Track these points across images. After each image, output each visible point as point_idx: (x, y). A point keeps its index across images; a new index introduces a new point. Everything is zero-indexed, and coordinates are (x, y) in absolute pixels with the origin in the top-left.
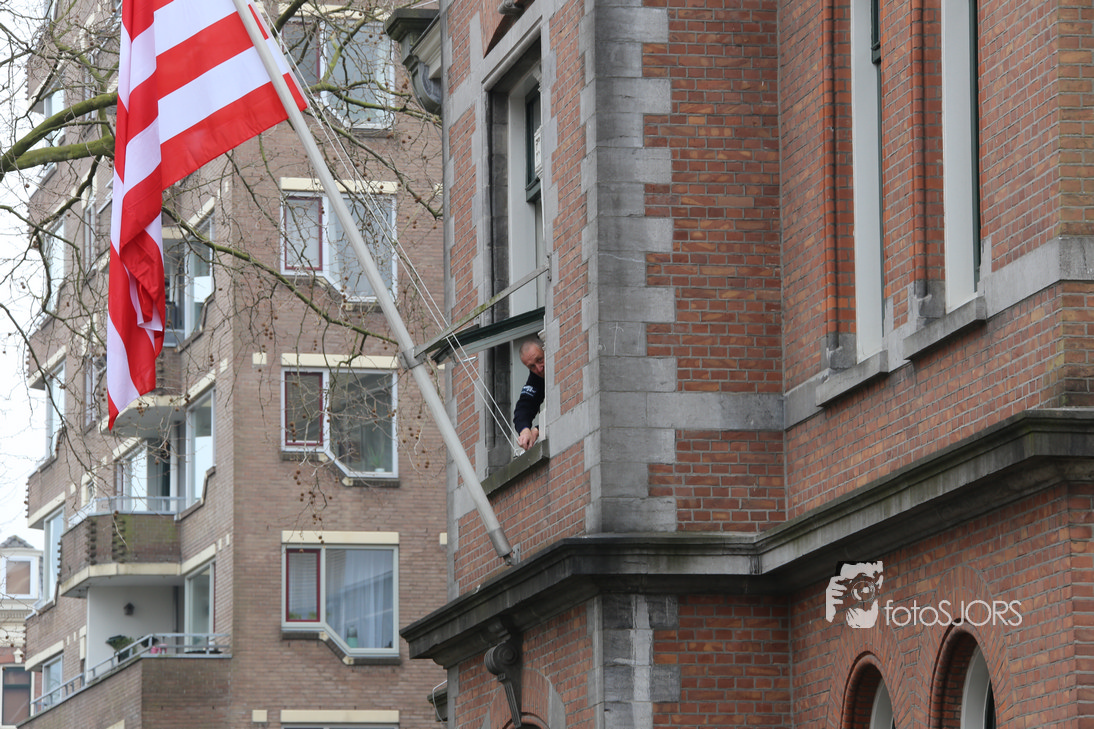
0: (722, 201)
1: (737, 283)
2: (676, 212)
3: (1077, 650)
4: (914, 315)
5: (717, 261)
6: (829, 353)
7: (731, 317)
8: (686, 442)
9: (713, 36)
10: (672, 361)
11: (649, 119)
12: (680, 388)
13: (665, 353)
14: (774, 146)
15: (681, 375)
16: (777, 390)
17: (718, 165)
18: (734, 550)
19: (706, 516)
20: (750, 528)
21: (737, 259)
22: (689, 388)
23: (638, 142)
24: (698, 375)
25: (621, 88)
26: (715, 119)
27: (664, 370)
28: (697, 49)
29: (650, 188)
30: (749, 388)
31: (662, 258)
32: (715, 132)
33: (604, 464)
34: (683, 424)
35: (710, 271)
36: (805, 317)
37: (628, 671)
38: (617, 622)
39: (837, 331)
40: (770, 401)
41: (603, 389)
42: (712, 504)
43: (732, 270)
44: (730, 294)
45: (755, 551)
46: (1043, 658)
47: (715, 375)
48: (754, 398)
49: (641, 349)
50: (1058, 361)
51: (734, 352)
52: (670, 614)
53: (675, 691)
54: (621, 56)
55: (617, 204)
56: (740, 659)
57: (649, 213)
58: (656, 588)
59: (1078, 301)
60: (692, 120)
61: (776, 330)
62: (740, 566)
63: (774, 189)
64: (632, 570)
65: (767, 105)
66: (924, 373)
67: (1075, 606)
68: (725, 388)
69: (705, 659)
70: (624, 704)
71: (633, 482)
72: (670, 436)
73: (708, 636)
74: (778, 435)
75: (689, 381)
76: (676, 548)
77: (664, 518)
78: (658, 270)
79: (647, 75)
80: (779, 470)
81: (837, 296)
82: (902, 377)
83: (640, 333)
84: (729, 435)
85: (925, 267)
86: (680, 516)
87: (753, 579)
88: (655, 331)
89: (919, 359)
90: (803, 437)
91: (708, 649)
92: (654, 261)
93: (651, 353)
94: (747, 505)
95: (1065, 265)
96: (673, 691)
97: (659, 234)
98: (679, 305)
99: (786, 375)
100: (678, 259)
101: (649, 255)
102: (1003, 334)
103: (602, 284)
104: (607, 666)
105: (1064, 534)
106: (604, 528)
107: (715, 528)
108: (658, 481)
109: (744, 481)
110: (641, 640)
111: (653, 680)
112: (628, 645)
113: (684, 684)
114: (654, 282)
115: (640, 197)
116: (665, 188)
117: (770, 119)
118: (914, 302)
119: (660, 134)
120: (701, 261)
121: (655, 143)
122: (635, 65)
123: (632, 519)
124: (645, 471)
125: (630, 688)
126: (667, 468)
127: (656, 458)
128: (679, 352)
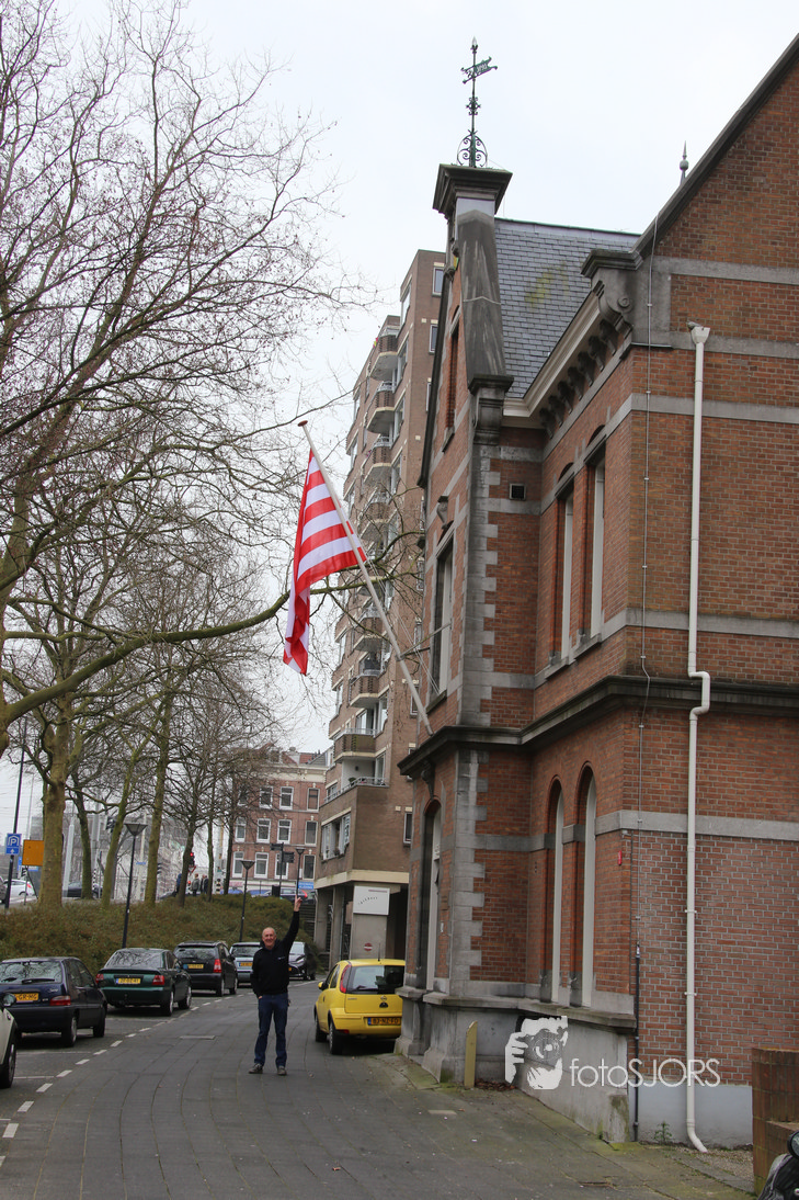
0: (515, 599)
1: (519, 631)
2: (497, 602)
3: (625, 772)
4: (578, 642)
5: (512, 622)
6: (550, 658)
7: (516, 644)
8: (496, 691)
9: (515, 536)
10: (492, 660)
11: (488, 566)
12: (495, 671)
13: (490, 657)
14: (536, 580)
15: (495, 665)
16: (533, 673)
17: (515, 586)
18: (511, 734)
19: (502, 721)
20: (519, 726)
21: (520, 622)
22: (498, 671)
23: (483, 575)
24: (502, 666)
25: (478, 554)
26: (514, 567)
27: (489, 663)
28: (508, 541)
29: (487, 592)
30: (521, 672)
31: (491, 620)
32: (514, 573)
33: (463, 698)
34: (495, 685)
35: (509, 626)
36: (544, 645)
37: (468, 779)
38: (465, 760)
39: (554, 650)
40: (530, 678)
41: (465, 670)
42: (504, 716)
43: (518, 626)
44: (517, 635)
45: (520, 735)
46: (613, 776)
47: (509, 666)
48: (524, 676)
49: (480, 654)
50: (624, 657)
51: (517, 658)
52: (486, 759)
53: (486, 788)
54: (479, 541)
55: (474, 598)
56: (513, 777)
57: (486, 602)
58: (480, 748)
59: (632, 634)
60: (505, 568)
61: (534, 650)
62: (513, 741)
63: (536, 596)
64: (471, 740)
65: (535, 563)
66: (580, 665)
67: (625, 755)
68: (512, 672)
69: (498, 776)
70: (466, 792)
71: (474, 706)
72: (490, 689)
73: (500, 767)
74: (532, 691)
75: (498, 668)
76: (489, 732)
77: (486, 720)
78: (489, 624)
79: (488, 550)
80: (531, 704)
81: (555, 636)
82: (573, 666)
83: (480, 648)
84: (513, 690)
85: (583, 624)
86: (492, 720)
87: (519, 746)
88: (486, 648)
89: (579, 659)
90: (540, 692)
91: (500, 773)
92: (487, 621)
93: (484, 656)
94: (518, 717)
95: (628, 619)
96: (485, 788)
97: (490, 611)
98: (496, 638)
99: (537, 668)
100: (497, 621)
101: (485, 618)
102: (606, 648)
103: (467, 629)
104: (460, 777)
105: (622, 726)
106: (462, 723)
107: (505, 726)
108: (484, 706)
109: (519, 708)
110: (474, 768)
111: (477, 783)
112: (468, 770)
113: (490, 785)
114: (487, 629)
115: (483, 596)
116: (493, 593)
117: (536, 569)
118: (579, 637)
119: (492, 572)
120: (506, 622)
121: (490, 576)
122: (484, 546)
123: (473, 720)
124: (479, 702)
125: (468, 786)
126: (488, 701)
127: (484, 697)
128: (495, 657)
